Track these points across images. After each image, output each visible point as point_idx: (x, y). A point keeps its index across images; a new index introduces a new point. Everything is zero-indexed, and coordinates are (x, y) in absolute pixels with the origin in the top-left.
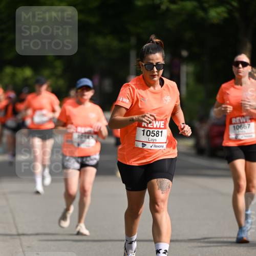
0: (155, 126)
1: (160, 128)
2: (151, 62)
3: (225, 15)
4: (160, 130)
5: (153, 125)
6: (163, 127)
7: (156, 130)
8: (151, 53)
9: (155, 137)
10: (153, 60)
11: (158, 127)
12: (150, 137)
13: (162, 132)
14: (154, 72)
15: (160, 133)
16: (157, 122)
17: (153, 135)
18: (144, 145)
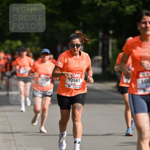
0: (75, 77)
1: (78, 78)
2: (74, 43)
4: (78, 79)
6: (80, 77)
7: (76, 79)
8: (74, 39)
9: (75, 82)
10: (74, 42)
11: (77, 77)
12: (73, 82)
13: (79, 80)
14: (75, 49)
15: (78, 81)
16: (76, 74)
17: (74, 81)
18: (69, 86)
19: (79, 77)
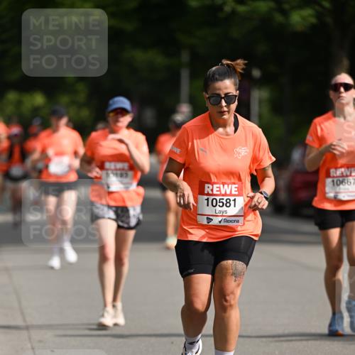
0: (223, 192)
1: (231, 195)
2: (218, 92)
3: (313, 20)
4: (232, 198)
5: (220, 191)
6: (237, 193)
7: (225, 198)
8: (217, 80)
9: (225, 208)
10: (220, 89)
11: (228, 192)
12: (218, 208)
13: (235, 200)
14: (222, 107)
15: (232, 203)
16: (226, 186)
17: (221, 204)
18: (209, 220)
19: (233, 192)
